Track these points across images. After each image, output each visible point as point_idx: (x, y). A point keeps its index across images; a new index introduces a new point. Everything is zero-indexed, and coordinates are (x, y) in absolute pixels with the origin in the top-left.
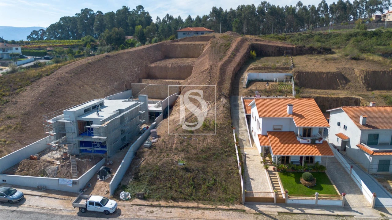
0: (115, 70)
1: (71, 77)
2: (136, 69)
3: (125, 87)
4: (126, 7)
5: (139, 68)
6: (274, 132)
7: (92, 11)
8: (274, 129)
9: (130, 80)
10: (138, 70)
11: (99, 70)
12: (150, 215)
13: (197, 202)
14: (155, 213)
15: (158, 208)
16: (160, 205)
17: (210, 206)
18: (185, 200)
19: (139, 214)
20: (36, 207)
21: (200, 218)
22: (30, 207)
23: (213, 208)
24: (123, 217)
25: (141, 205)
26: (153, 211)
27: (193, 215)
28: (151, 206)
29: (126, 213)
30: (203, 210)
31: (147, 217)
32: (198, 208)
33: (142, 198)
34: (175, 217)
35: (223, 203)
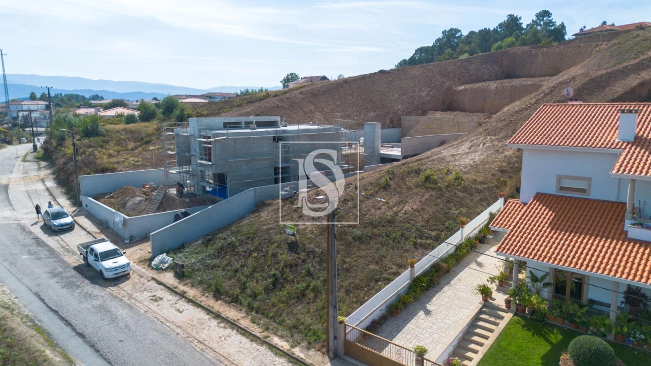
0: (382, 94)
1: (303, 99)
2: (424, 94)
3: (388, 122)
4: (515, 16)
5: (432, 92)
6: (558, 196)
7: (460, 31)
8: (562, 188)
9: (403, 111)
10: (427, 96)
11: (355, 92)
12: (146, 303)
13: (247, 313)
14: (160, 302)
15: (177, 297)
16: (185, 293)
17: (256, 330)
18: (232, 302)
19: (138, 294)
20: (62, 243)
21: (206, 343)
22: (58, 241)
23: (259, 335)
24: (113, 290)
25: (160, 283)
26: (161, 299)
27: (205, 331)
28: (172, 290)
29: (126, 286)
30: (238, 331)
31: (137, 304)
32: (233, 325)
33: (181, 273)
34: (172, 322)
35: (292, 336)
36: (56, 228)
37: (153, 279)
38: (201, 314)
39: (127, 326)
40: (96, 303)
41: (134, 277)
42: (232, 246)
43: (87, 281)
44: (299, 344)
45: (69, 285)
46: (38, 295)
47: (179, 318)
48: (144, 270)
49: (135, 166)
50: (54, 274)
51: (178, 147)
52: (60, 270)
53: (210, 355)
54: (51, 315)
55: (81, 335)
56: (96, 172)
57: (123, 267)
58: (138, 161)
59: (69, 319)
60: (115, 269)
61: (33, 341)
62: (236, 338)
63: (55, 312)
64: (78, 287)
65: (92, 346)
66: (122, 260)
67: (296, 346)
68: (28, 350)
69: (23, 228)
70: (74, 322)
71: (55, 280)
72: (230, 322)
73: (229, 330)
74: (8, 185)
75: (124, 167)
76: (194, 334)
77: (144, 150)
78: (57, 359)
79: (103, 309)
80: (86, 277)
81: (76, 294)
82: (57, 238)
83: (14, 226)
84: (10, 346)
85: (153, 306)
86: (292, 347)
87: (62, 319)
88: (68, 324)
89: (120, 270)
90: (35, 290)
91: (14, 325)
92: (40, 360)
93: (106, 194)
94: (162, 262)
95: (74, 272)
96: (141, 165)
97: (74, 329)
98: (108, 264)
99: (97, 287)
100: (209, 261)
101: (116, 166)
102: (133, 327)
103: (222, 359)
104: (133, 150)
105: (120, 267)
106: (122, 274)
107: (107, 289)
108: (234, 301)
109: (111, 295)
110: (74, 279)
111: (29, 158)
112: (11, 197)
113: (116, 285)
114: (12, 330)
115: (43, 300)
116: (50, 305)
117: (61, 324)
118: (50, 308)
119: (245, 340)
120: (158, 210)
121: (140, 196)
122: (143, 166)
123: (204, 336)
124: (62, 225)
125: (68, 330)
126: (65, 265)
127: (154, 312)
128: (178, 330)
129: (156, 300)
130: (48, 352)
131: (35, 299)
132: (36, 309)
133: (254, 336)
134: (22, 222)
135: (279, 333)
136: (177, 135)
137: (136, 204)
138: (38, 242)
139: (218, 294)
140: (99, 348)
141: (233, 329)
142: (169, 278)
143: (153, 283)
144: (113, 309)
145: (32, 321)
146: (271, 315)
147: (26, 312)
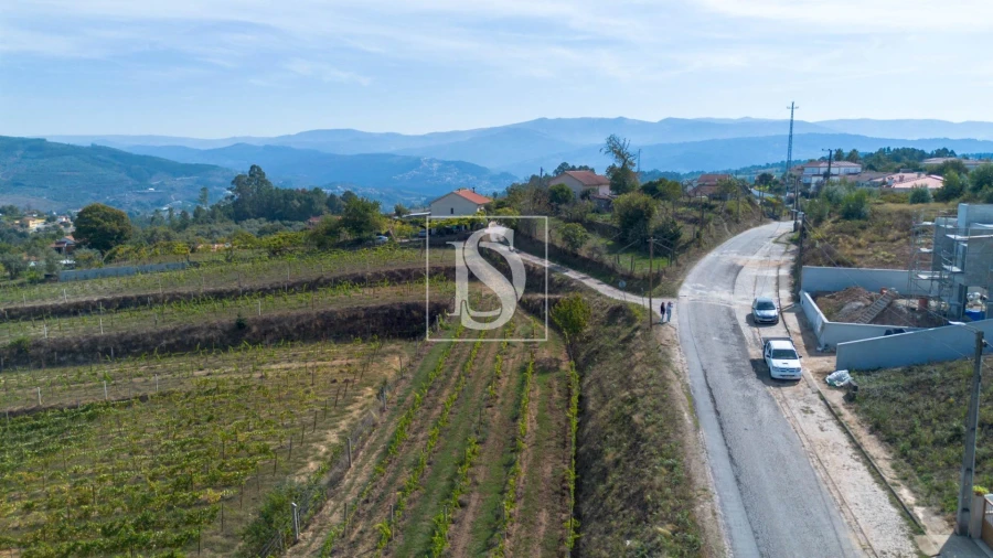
12: (794, 411)
13: (895, 458)
14: (809, 415)
15: (830, 417)
16: (840, 415)
17: (889, 475)
18: (887, 441)
19: (793, 401)
20: (757, 334)
21: (825, 464)
22: (754, 332)
23: (888, 479)
24: (772, 390)
25: (823, 399)
26: (812, 412)
27: (833, 455)
28: (830, 408)
29: (787, 391)
30: (869, 468)
31: (786, 409)
32: (868, 461)
33: (851, 396)
34: (806, 436)
35: (928, 496)
36: (758, 319)
37: (819, 392)
38: (843, 440)
39: (760, 422)
40: (748, 394)
41: (801, 386)
42: (931, 382)
43: (754, 375)
44: (930, 506)
45: (736, 373)
46: (705, 372)
47: (817, 435)
48: (815, 382)
49: (883, 264)
50: (729, 360)
51: (936, 244)
52: (738, 358)
53: (820, 474)
54: (706, 391)
55: (718, 413)
56: (829, 264)
57: (792, 370)
58: (888, 257)
59: (716, 398)
60: (783, 370)
61: (681, 403)
62: (862, 471)
63: (710, 389)
64: (743, 376)
65: (721, 424)
66: (793, 364)
67: (923, 506)
68: (673, 408)
69: (730, 314)
70: (719, 401)
71: (727, 364)
72: (866, 457)
73: (860, 464)
74: (742, 267)
75: (867, 263)
76: (819, 452)
77: (908, 243)
78: (689, 422)
79: (751, 402)
80: (756, 371)
81: (736, 381)
82: (756, 329)
83: (723, 309)
84: (663, 400)
85: (799, 417)
86: (918, 504)
87: (712, 396)
88: (714, 401)
89: (788, 373)
90: (705, 367)
91: (674, 388)
92: (677, 417)
93: (829, 292)
94: (839, 379)
95: (748, 363)
96: (892, 262)
97: (715, 407)
98: (777, 363)
99: (760, 382)
100: (892, 393)
101: (856, 260)
102: (765, 424)
103: (829, 482)
104: (893, 241)
105: (788, 369)
106: (789, 378)
107: (768, 388)
108: (889, 441)
109: (768, 393)
110: (743, 370)
111: (781, 240)
112: (738, 280)
113: (778, 386)
114: (671, 390)
115: (706, 377)
116: (710, 382)
117: (708, 399)
118: (708, 384)
119: (868, 479)
120: (874, 321)
121: (863, 301)
122: (894, 264)
123: (828, 457)
124: (764, 317)
125: (711, 405)
126: (745, 353)
127: (796, 421)
128: (806, 444)
129: (806, 412)
130: (686, 415)
131: (701, 373)
132: (697, 383)
133: (883, 479)
134: (733, 307)
135: (915, 488)
136: (938, 226)
137: (852, 309)
138: (736, 329)
139: (876, 428)
140: (724, 426)
141: (865, 464)
142: (836, 398)
143: (816, 397)
144: (759, 405)
145: (688, 389)
146: (920, 468)
147: (688, 381)
